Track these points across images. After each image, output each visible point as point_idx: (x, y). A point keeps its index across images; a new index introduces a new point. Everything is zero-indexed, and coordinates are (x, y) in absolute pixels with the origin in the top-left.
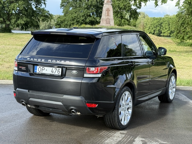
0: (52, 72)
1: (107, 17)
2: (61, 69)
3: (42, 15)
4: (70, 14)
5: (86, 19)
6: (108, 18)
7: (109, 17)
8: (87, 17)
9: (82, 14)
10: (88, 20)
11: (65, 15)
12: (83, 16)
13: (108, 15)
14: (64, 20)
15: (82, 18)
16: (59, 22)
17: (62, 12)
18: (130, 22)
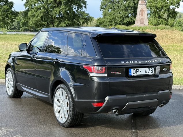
0: (146, 72)
1: (141, 17)
2: (153, 68)
3: (82, 18)
4: (109, 16)
5: (123, 20)
6: (142, 19)
7: (143, 17)
8: (124, 18)
9: (120, 15)
10: (125, 21)
11: (104, 17)
12: (121, 17)
13: (142, 16)
14: (103, 22)
15: (120, 19)
16: (99, 23)
17: (102, 14)
18: (167, 21)
